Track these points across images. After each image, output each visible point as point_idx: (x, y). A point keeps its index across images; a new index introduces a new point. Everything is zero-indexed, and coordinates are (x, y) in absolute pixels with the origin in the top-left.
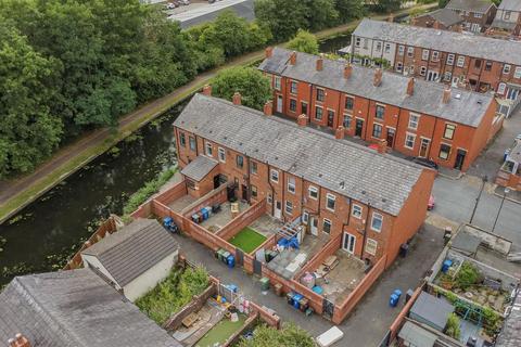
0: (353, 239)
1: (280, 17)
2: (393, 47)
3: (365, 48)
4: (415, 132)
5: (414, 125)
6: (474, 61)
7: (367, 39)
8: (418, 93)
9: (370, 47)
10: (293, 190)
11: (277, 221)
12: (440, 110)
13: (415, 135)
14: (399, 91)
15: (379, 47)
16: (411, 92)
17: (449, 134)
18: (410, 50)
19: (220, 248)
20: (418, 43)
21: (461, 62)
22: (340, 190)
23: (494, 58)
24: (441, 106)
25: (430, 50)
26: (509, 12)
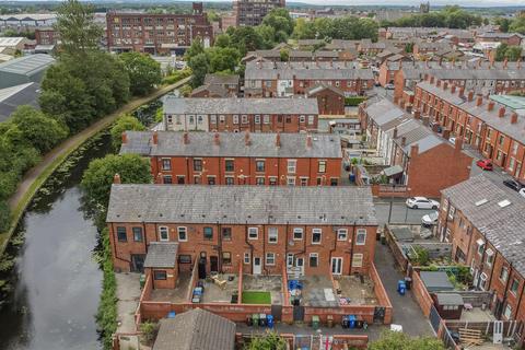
0: (340, 260)
1: (71, 108)
2: (205, 118)
3: (178, 123)
4: (294, 175)
5: (292, 169)
6: (276, 118)
7: (178, 115)
8: (285, 144)
9: (183, 121)
10: (275, 240)
11: (260, 277)
12: (309, 153)
13: (295, 178)
14: (269, 145)
15: (192, 120)
16: (279, 144)
17: (322, 169)
18: (222, 118)
19: (251, 314)
20: (226, 110)
21: (267, 120)
22: (323, 222)
23: (290, 112)
24: (309, 149)
25: (240, 115)
26: (254, 81)
